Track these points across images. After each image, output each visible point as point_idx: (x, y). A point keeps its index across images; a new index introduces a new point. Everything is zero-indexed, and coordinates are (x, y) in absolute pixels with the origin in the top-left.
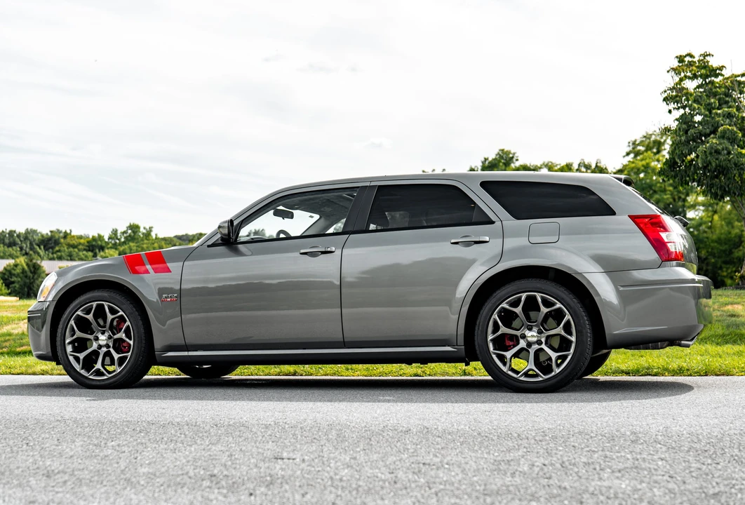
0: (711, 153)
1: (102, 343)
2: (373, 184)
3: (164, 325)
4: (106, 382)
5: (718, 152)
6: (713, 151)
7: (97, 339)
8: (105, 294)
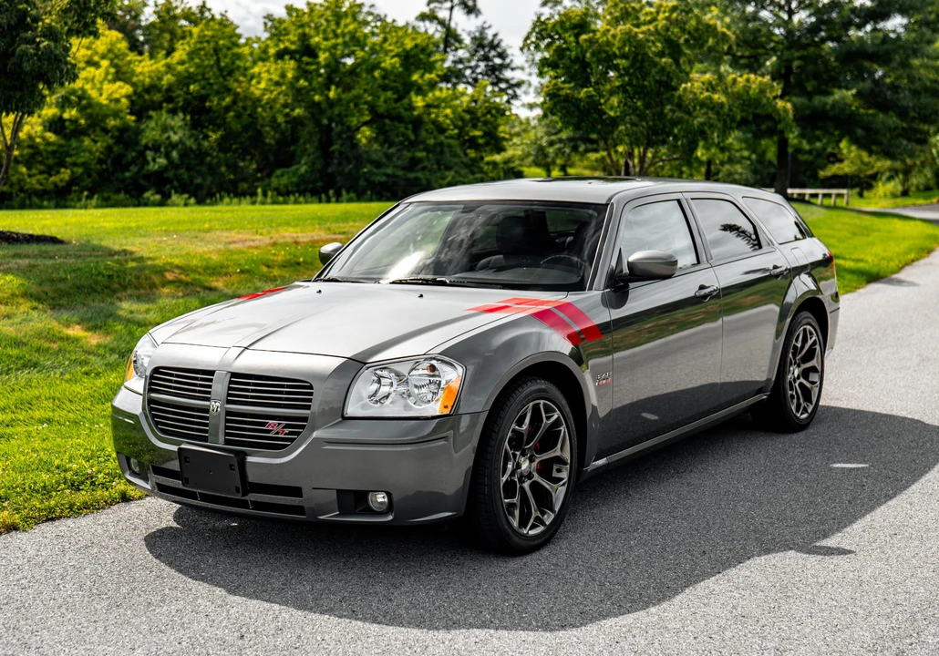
4: (546, 535)
6: (53, 57)
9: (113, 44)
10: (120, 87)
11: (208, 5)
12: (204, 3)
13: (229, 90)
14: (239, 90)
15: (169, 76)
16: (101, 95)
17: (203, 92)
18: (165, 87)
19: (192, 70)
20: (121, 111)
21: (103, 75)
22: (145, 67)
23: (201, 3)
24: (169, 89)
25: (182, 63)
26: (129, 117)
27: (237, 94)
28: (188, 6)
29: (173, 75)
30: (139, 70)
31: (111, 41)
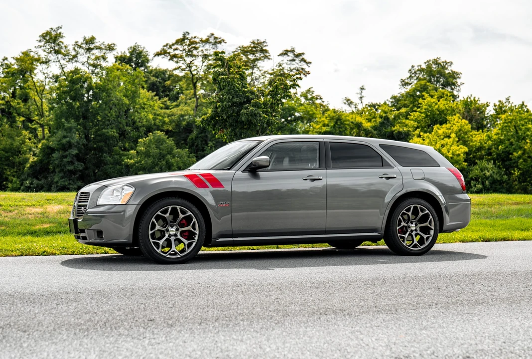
0: (251, 115)
1: (171, 233)
2: (325, 140)
3: (220, 220)
4: (180, 259)
5: (255, 115)
7: (167, 230)
8: (179, 201)
9: (462, 126)
10: (461, 148)
11: (525, 104)
12: (523, 103)
13: (520, 148)
14: (526, 147)
15: (490, 142)
16: (449, 152)
17: (507, 149)
18: (487, 147)
19: (502, 138)
20: (460, 160)
21: (451, 142)
22: (478, 138)
23: (521, 103)
24: (490, 149)
25: (497, 134)
26: (464, 163)
27: (525, 150)
28: (513, 105)
29: (492, 141)
30: (474, 139)
31: (461, 124)
